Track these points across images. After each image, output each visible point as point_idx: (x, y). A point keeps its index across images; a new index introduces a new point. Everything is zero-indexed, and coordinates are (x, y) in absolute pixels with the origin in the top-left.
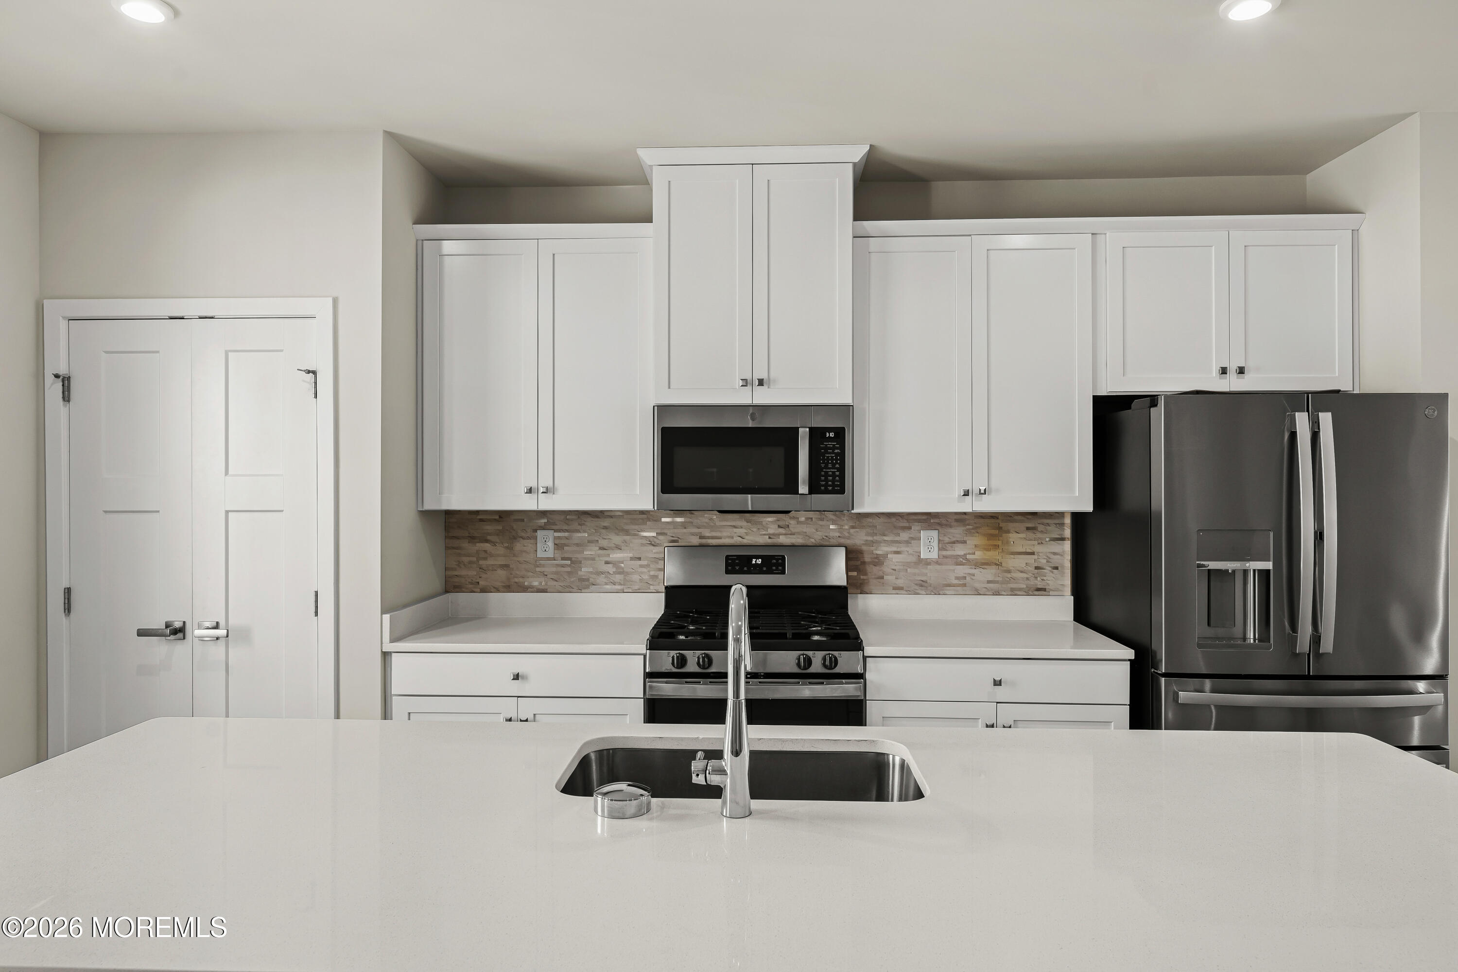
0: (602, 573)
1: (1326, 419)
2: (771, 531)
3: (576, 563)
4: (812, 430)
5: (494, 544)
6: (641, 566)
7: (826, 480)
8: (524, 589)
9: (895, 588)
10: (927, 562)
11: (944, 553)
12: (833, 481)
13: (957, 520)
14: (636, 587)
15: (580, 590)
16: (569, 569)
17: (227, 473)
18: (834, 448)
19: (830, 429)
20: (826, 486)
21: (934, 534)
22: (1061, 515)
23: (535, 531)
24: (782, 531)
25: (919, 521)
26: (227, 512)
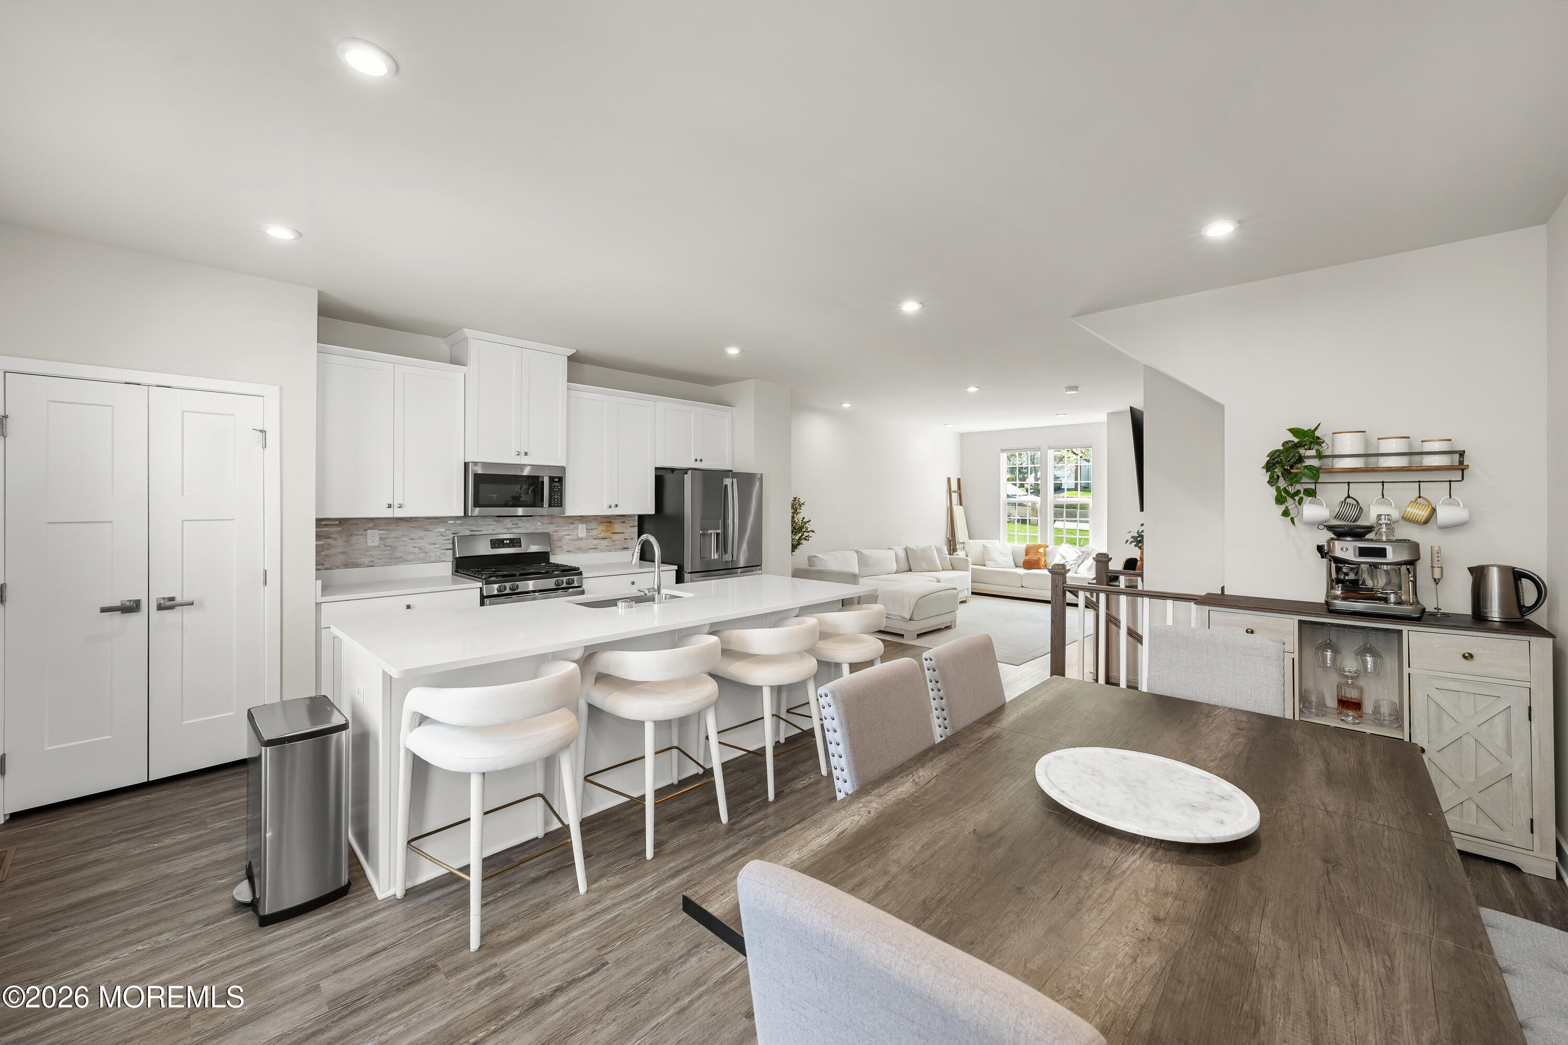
0: (411, 553)
1: (735, 480)
2: (508, 526)
3: (393, 548)
4: (550, 477)
5: (336, 539)
6: (436, 548)
7: (554, 501)
8: (357, 565)
9: (567, 552)
10: (581, 539)
11: (589, 534)
12: (557, 501)
13: (594, 519)
14: (433, 560)
15: (397, 564)
16: (389, 552)
17: (183, 495)
18: (558, 486)
19: (557, 477)
20: (554, 503)
21: (585, 525)
22: (633, 515)
23: (366, 530)
24: (514, 526)
25: (578, 520)
26: (183, 521)
